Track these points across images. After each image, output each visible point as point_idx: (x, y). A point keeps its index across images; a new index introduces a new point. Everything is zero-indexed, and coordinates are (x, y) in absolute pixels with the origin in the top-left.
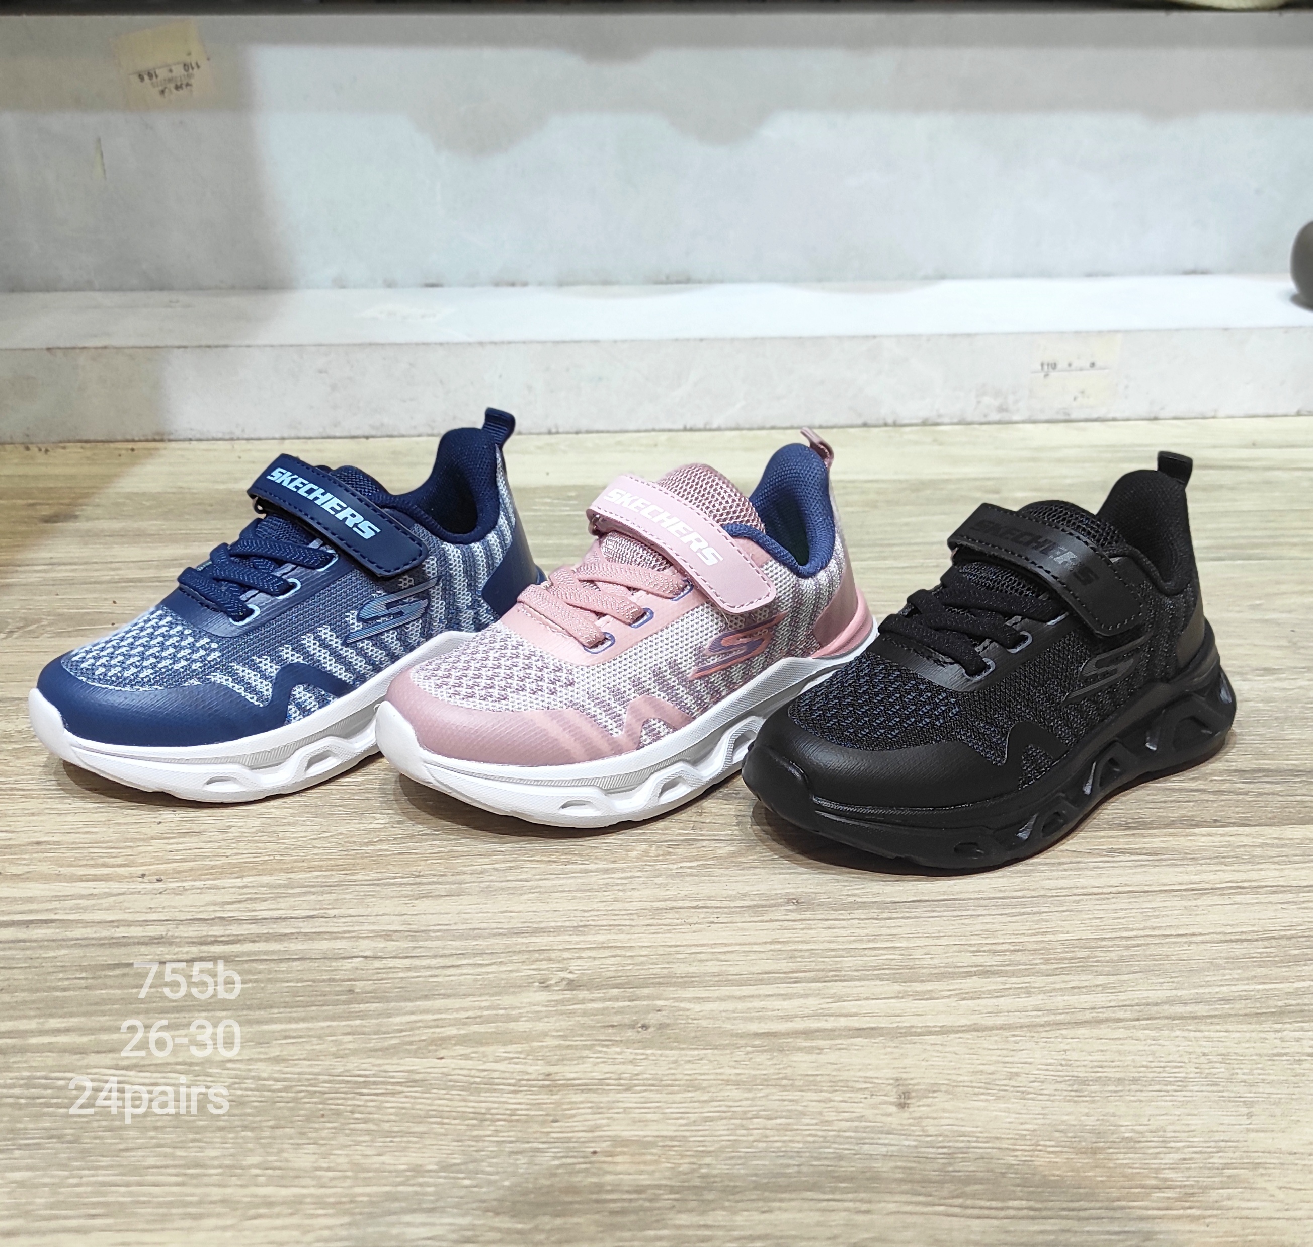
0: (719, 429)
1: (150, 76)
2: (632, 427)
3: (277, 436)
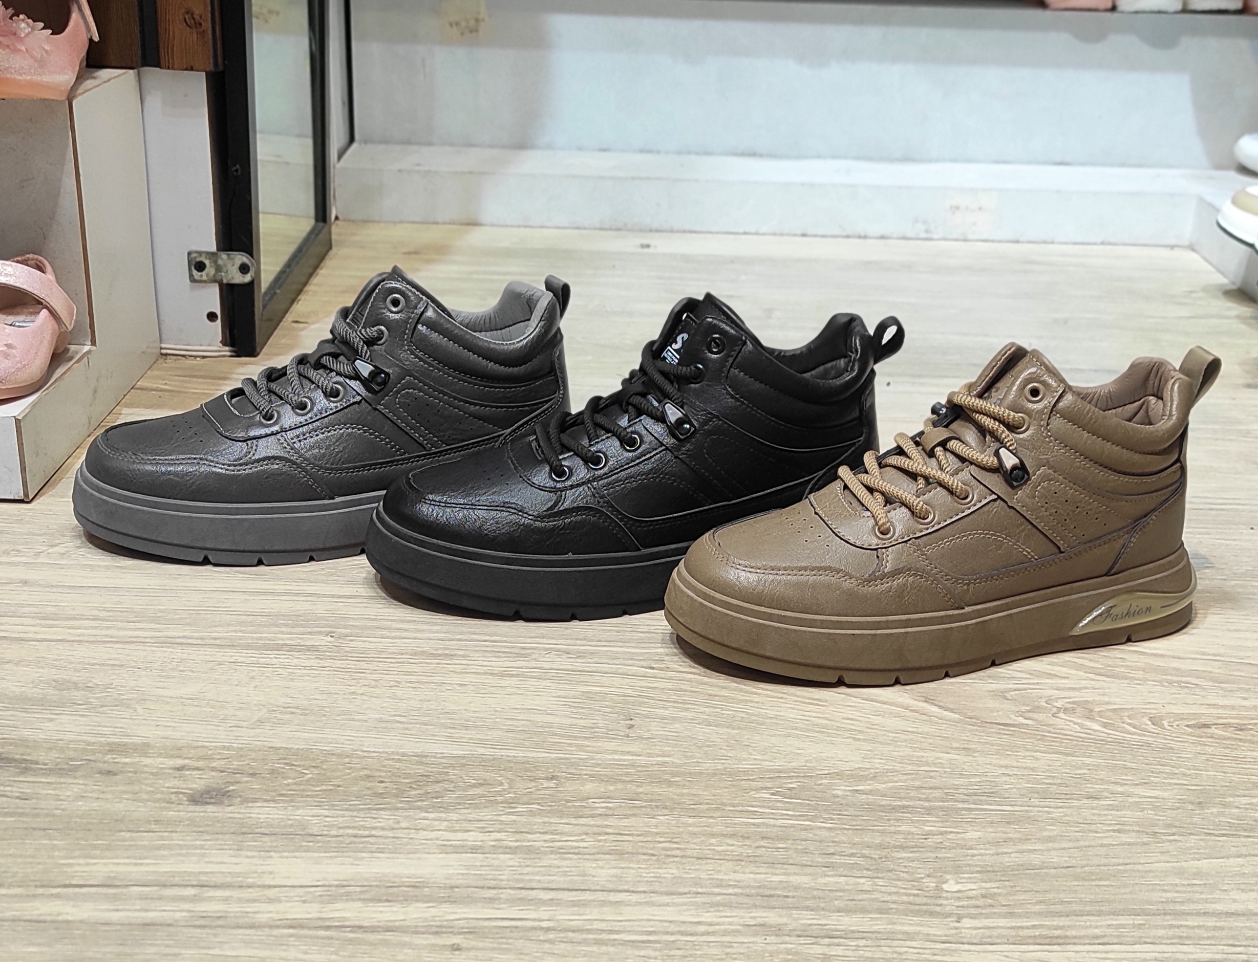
0: (764, 234)
1: (457, 24)
3: (517, 224)
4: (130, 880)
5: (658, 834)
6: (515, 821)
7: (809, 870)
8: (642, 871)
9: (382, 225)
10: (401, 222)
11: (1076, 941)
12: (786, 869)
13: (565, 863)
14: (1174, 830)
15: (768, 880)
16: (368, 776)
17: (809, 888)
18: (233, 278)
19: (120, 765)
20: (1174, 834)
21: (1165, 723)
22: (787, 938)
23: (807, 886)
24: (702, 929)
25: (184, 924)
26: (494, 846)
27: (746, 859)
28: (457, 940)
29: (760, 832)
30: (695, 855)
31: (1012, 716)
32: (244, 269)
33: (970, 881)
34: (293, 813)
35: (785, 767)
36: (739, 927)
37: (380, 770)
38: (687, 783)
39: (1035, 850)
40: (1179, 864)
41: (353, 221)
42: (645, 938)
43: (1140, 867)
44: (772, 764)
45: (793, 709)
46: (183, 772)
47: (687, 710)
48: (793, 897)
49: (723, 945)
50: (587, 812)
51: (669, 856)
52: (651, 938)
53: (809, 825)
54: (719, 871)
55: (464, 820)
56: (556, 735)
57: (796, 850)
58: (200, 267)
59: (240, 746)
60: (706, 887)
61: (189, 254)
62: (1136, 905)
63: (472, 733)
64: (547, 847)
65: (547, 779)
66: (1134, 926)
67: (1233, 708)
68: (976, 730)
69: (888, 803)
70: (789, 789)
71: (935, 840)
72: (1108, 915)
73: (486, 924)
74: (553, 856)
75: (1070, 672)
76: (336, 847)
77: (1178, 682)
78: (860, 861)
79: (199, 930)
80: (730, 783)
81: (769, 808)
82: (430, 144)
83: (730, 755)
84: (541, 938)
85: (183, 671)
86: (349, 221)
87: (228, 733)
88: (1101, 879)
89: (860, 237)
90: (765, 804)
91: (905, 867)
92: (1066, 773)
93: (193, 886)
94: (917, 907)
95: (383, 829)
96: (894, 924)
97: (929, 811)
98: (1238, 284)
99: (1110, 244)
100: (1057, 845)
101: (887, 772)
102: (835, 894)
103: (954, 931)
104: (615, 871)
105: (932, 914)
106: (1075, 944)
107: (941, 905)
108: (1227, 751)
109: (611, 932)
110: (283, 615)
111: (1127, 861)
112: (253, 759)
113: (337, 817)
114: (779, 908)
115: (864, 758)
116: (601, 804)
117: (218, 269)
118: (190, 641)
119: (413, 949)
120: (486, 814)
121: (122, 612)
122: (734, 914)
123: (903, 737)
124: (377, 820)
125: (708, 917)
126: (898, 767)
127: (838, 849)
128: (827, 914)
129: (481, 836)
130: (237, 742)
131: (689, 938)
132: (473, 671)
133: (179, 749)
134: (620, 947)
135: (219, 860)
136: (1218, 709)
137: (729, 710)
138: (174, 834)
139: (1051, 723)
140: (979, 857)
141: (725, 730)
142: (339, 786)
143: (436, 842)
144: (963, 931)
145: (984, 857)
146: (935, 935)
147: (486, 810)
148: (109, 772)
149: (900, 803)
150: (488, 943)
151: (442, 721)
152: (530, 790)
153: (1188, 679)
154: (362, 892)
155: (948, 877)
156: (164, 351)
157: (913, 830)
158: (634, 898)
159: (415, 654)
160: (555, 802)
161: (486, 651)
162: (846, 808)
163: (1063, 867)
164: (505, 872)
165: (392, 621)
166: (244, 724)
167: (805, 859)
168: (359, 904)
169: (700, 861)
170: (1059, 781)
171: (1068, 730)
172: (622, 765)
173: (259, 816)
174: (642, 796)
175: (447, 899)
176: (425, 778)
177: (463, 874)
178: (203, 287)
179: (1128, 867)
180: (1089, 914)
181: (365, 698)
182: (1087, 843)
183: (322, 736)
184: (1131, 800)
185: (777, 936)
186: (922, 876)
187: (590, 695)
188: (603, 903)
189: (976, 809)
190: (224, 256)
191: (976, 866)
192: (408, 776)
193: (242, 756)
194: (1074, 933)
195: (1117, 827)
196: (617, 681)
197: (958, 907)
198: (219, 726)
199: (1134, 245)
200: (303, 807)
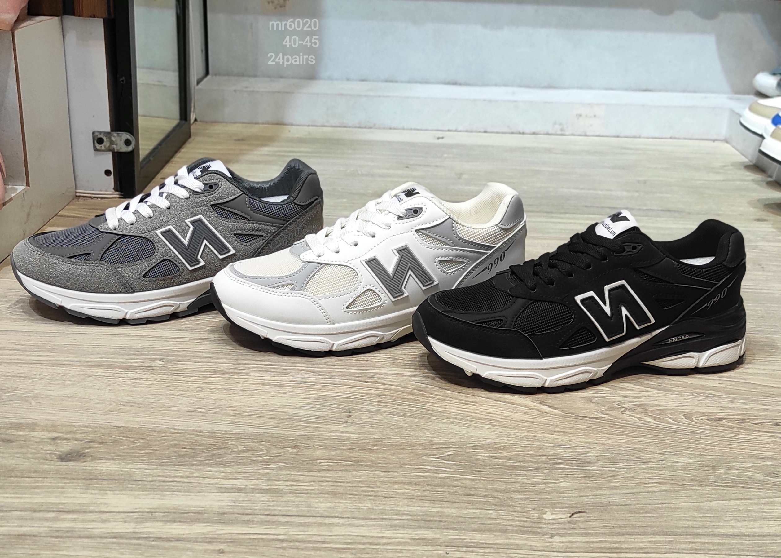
0: (460, 131)
1: (272, 2)
2: (430, 128)
3: (307, 124)
4: (14, 508)
5: (360, 482)
6: (268, 473)
7: (457, 505)
8: (348, 504)
9: (224, 124)
10: (235, 123)
11: (627, 551)
12: (441, 504)
13: (297, 499)
14: (696, 483)
15: (430, 511)
16: (176, 445)
17: (456, 516)
18: (121, 148)
19: (16, 436)
20: (695, 485)
21: (694, 418)
22: (439, 547)
23: (455, 515)
24: (384, 541)
25: (44, 535)
26: (253, 489)
27: (416, 498)
28: (222, 547)
29: (426, 481)
30: (383, 495)
31: (596, 413)
32: (128, 142)
33: (561, 513)
34: (124, 467)
35: (447, 442)
36: (408, 540)
37: (184, 441)
38: (382, 451)
39: (605, 494)
40: (698, 504)
41: (206, 122)
42: (345, 546)
43: (672, 506)
44: (438, 440)
45: (455, 407)
46: (56, 441)
47: (386, 407)
48: (445, 522)
49: (396, 551)
50: (315, 468)
51: (366, 495)
52: (349, 546)
53: (460, 477)
54: (398, 505)
55: (235, 472)
56: (300, 421)
57: (449, 493)
58: (100, 141)
59: (96, 425)
60: (389, 515)
61: (93, 133)
62: (667, 529)
63: (246, 419)
64: (287, 489)
65: (291, 447)
66: (666, 542)
67: (738, 409)
68: (572, 421)
69: (512, 464)
70: (448, 455)
71: (539, 487)
72: (650, 535)
73: (243, 536)
74: (290, 495)
75: (634, 387)
76: (150, 488)
77: (703, 393)
78: (490, 499)
79: (53, 539)
80: (410, 451)
81: (434, 466)
82: (255, 76)
83: (412, 434)
84: (278, 546)
85: (65, 381)
86: (203, 122)
87: (89, 417)
88: (646, 513)
89: (520, 133)
90: (431, 464)
91: (520, 503)
92: (628, 447)
93: (53, 511)
94: (525, 529)
95: (182, 477)
96: (510, 539)
97: (537, 469)
98: (754, 162)
99: (675, 138)
100: (619, 491)
101: (512, 445)
102: (473, 520)
103: (548, 544)
104: (330, 504)
105: (534, 533)
106: (626, 553)
107: (540, 528)
108: (732, 435)
109: (324, 542)
110: (134, 349)
111: (663, 502)
112: (102, 433)
113: (153, 469)
114: (435, 528)
115: (498, 437)
116: (325, 463)
117: (112, 143)
118: (72, 363)
119: (193, 552)
120: (250, 469)
121: (30, 345)
122: (405, 532)
123: (524, 424)
124: (178, 472)
125: (388, 534)
126: (519, 442)
127: (477, 492)
128: (466, 532)
129: (245, 482)
130: (94, 423)
131: (374, 547)
132: (251, 382)
133: (56, 427)
134: (329, 552)
135: (73, 495)
136: (728, 409)
137: (413, 407)
138: (46, 479)
139: (620, 417)
140: (568, 498)
141: (410, 419)
142: (156, 450)
143: (216, 485)
144: (554, 544)
145: (571, 498)
146: (536, 546)
147: (250, 466)
148: (9, 440)
149: (519, 464)
150: (242, 549)
151: (228, 412)
152: (280, 454)
153: (710, 392)
154: (163, 516)
155: (547, 510)
156: (78, 194)
157: (526, 481)
158: (341, 521)
159: (215, 372)
160: (296, 462)
161: (260, 371)
162: (484, 467)
163: (622, 505)
164: (259, 505)
165: (202, 352)
166: (99, 412)
167: (454, 498)
168: (160, 524)
169: (387, 499)
170: (623, 452)
171: (631, 421)
172: (342, 439)
173: (102, 468)
174: (352, 458)
175: (219, 521)
176: (212, 446)
177: (231, 505)
178: (103, 154)
179: (664, 505)
180: (637, 534)
181: (179, 397)
182: (638, 491)
183: (149, 420)
184: (669, 464)
185: (432, 546)
186: (530, 509)
187: (325, 397)
188: (321, 524)
189: (568, 469)
190: (115, 134)
191: (566, 503)
192: (201, 445)
193: (96, 431)
194: (626, 546)
195: (659, 481)
196: (343, 389)
197: (552, 529)
198: (83, 413)
199: (690, 139)
200: (131, 463)
